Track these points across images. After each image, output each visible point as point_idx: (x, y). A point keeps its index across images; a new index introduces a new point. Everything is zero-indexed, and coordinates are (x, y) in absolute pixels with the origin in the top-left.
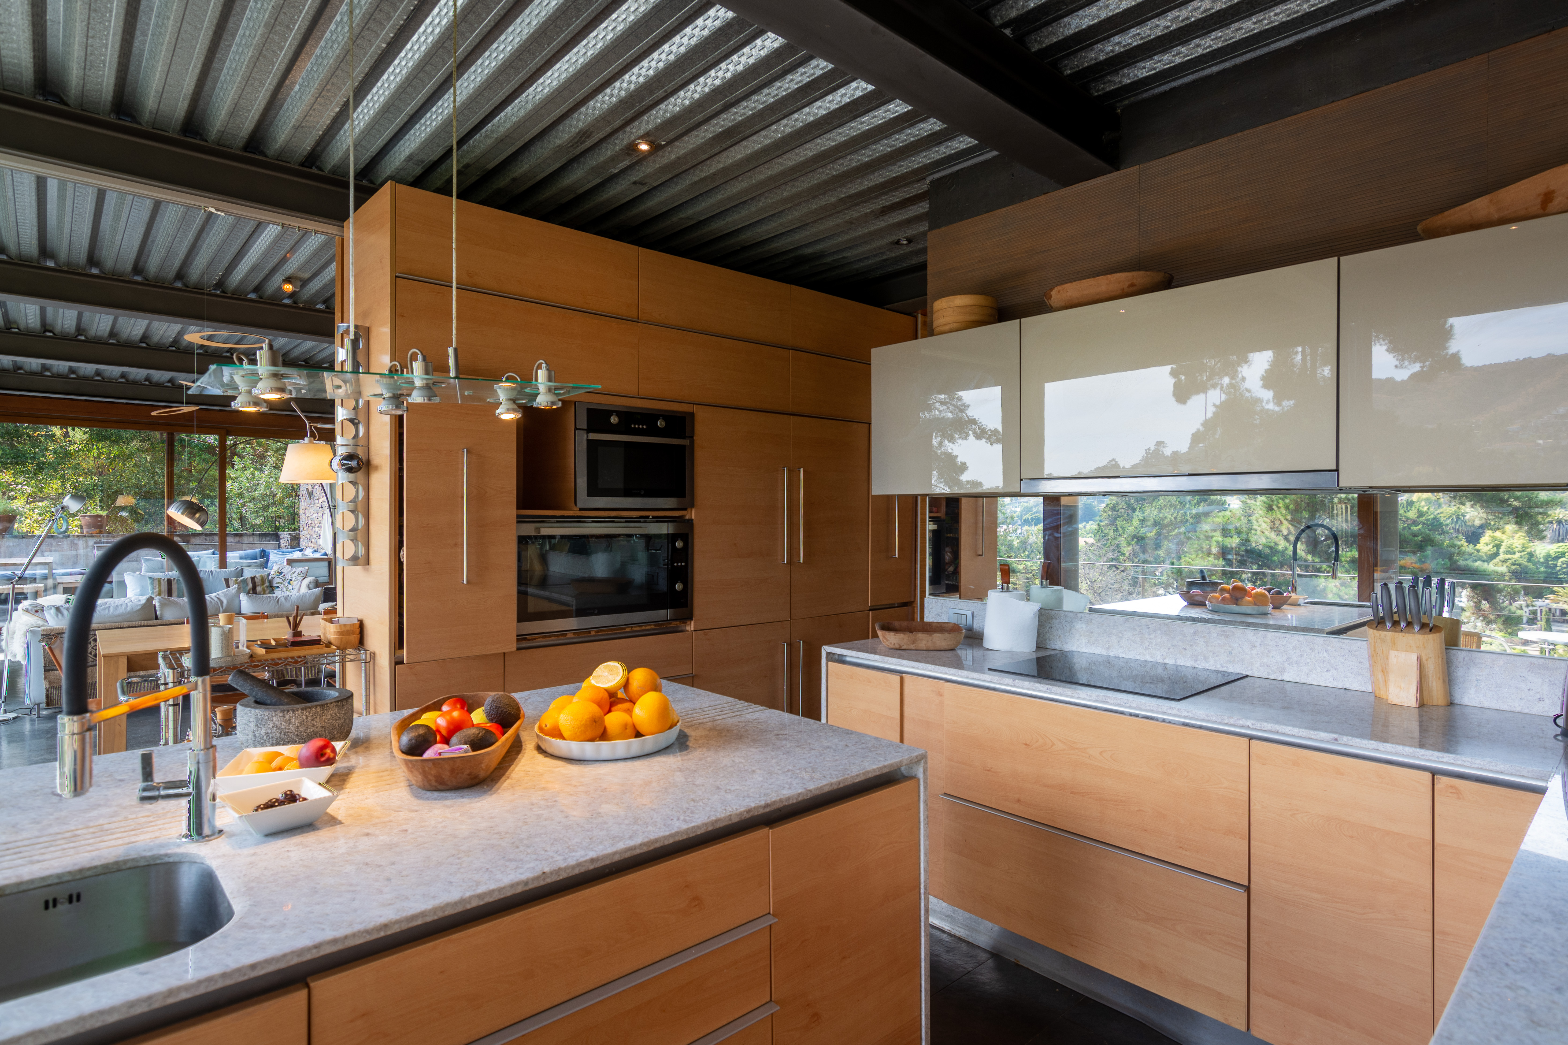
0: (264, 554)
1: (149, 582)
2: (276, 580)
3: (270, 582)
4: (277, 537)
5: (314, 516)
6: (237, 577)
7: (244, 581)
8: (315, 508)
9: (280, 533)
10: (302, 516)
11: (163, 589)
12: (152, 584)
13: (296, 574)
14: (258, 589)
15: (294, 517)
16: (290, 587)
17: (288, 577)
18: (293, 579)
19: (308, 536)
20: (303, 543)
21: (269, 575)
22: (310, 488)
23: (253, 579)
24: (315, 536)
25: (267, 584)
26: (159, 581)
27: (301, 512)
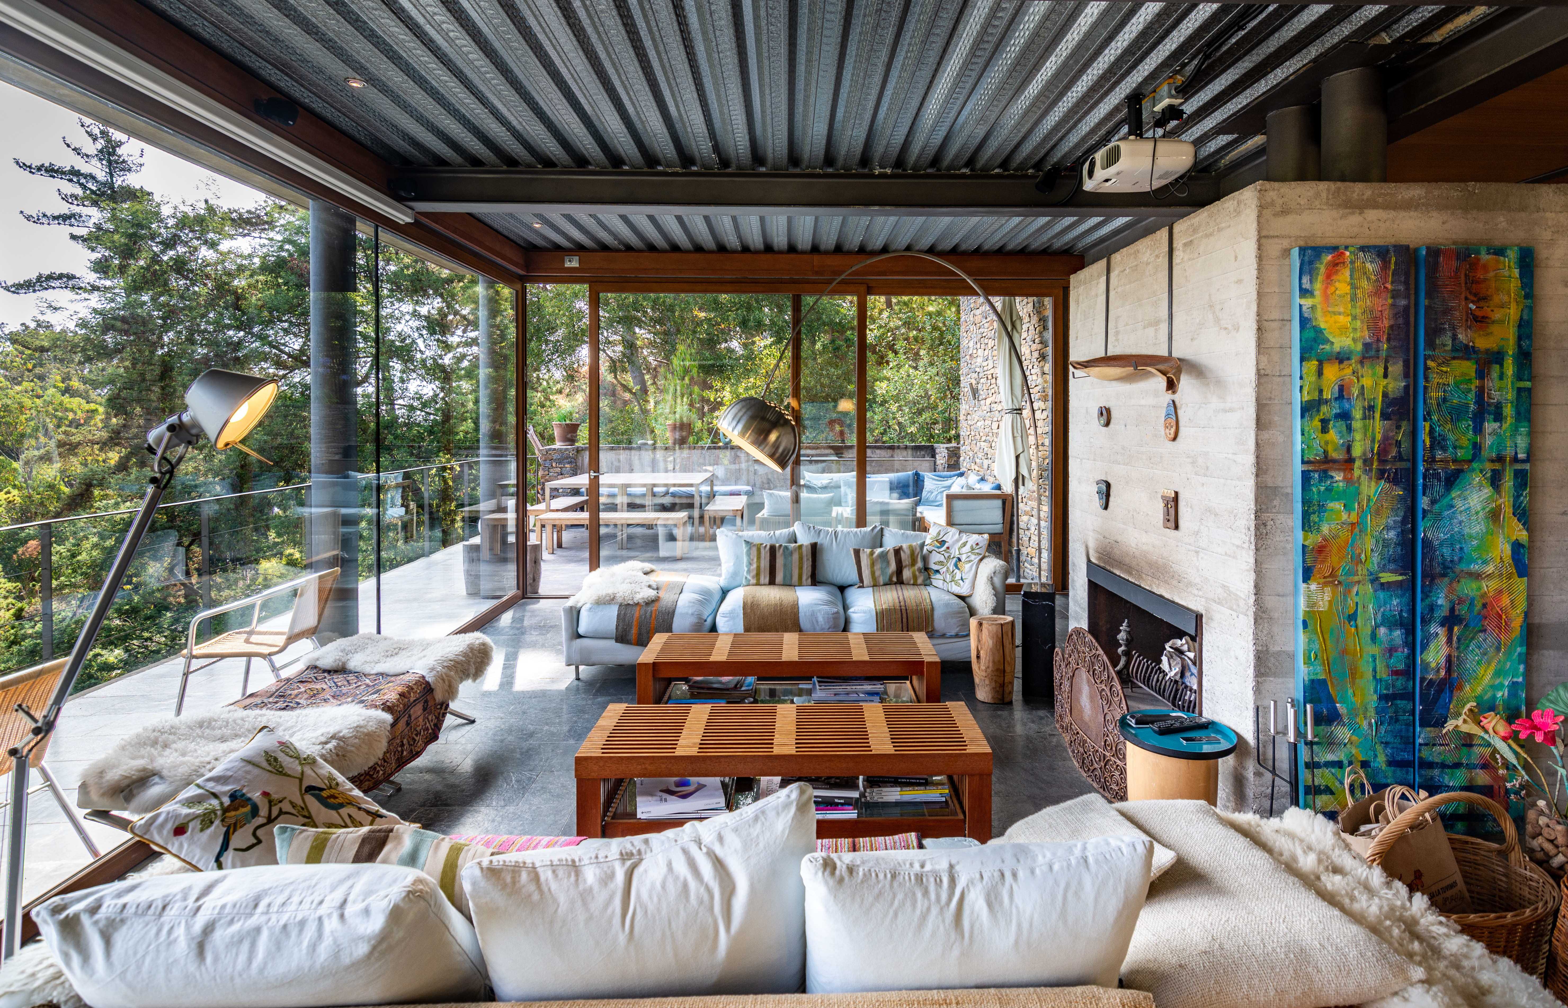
0: (918, 481)
1: (744, 548)
2: (935, 558)
3: (925, 559)
4: (932, 452)
5: (979, 424)
6: (873, 547)
7: (884, 556)
8: (979, 413)
9: (936, 445)
10: (963, 424)
11: (762, 565)
12: (749, 553)
13: (967, 548)
14: (907, 574)
15: (951, 422)
16: (958, 576)
17: (955, 552)
18: (963, 558)
19: (971, 454)
20: (964, 464)
21: (922, 545)
22: (974, 382)
23: (897, 552)
24: (980, 455)
25: (920, 564)
26: (759, 547)
27: (962, 418)
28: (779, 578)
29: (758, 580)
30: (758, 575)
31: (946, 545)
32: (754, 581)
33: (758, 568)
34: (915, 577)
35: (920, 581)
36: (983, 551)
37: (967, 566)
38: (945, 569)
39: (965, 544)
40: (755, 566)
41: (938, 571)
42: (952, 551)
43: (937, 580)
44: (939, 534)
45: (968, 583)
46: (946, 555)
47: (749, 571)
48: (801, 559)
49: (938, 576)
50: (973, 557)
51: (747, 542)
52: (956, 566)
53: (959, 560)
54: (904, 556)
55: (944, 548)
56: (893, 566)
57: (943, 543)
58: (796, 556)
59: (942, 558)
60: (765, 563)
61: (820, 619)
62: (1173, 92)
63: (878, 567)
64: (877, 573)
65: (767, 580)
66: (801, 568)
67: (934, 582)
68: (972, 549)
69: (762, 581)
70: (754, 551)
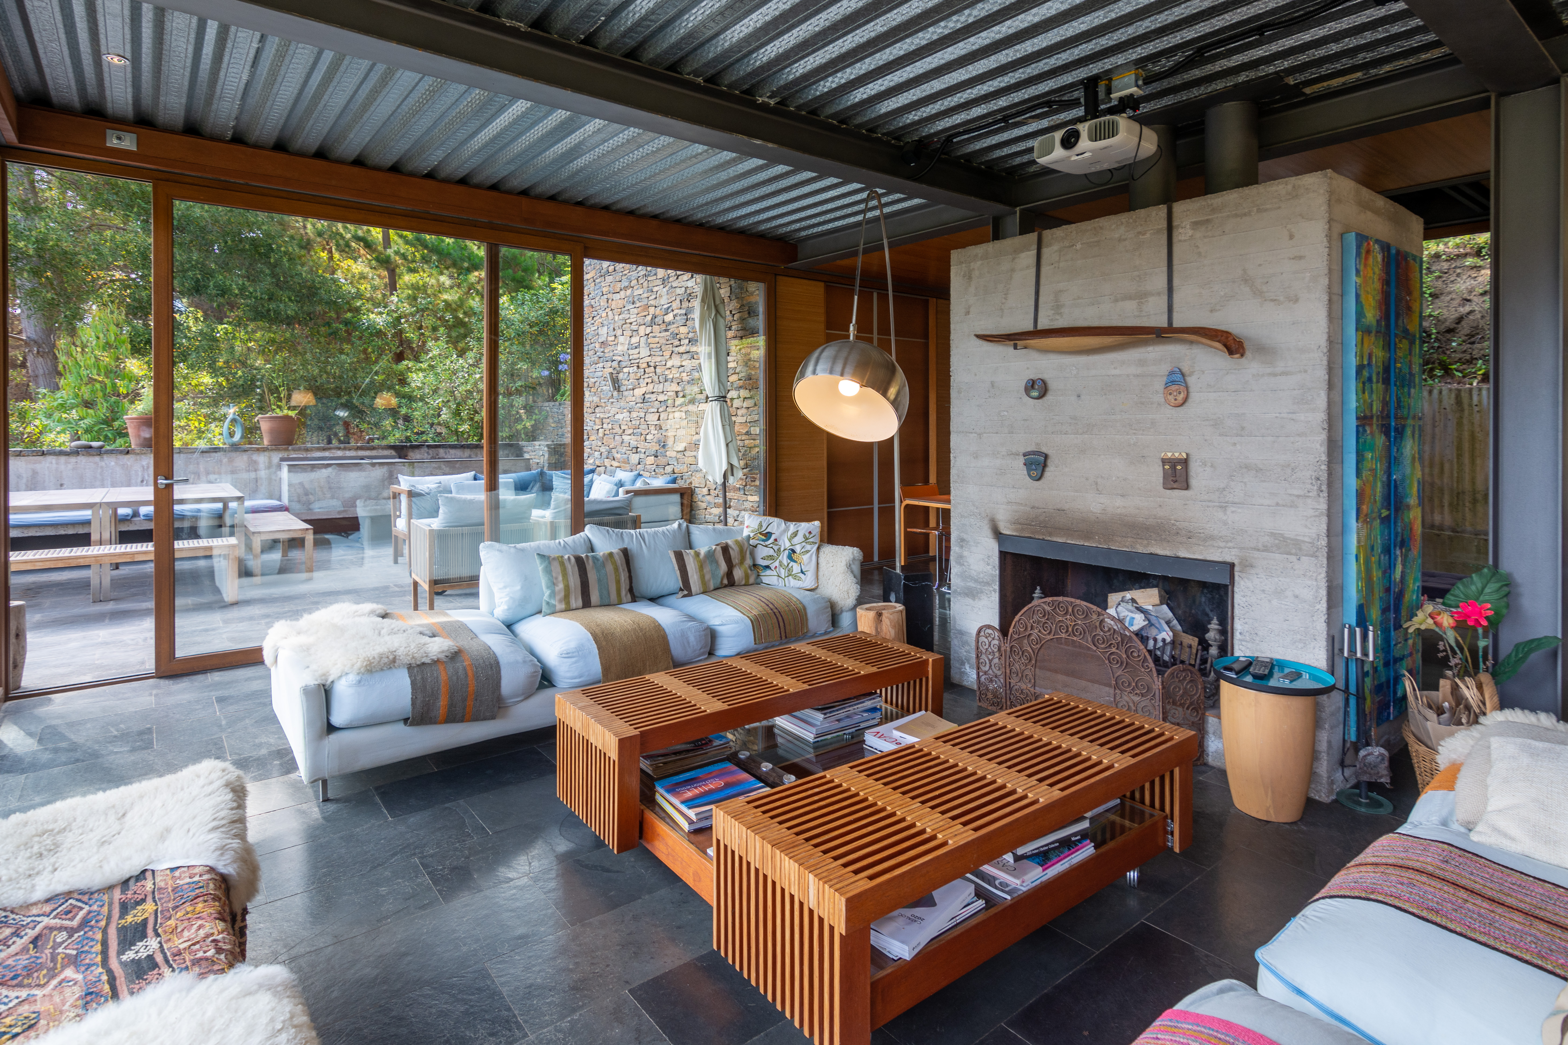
1: (539, 567)
2: (762, 552)
3: (753, 555)
7: (710, 557)
11: (570, 585)
12: (548, 571)
13: (799, 538)
14: (738, 573)
16: (796, 568)
17: (785, 543)
18: (798, 549)
21: (748, 539)
23: (725, 549)
25: (749, 562)
26: (561, 561)
28: (595, 598)
29: (568, 603)
30: (566, 598)
31: (773, 537)
32: (563, 606)
33: (567, 588)
34: (747, 577)
35: (752, 580)
36: (817, 539)
37: (806, 558)
38: (777, 563)
39: (795, 534)
40: (561, 586)
41: (768, 567)
42: (780, 542)
43: (769, 578)
44: (761, 525)
45: (810, 575)
46: (776, 548)
47: (553, 594)
48: (616, 569)
49: (768, 572)
50: (808, 547)
51: (542, 556)
52: (790, 558)
53: (794, 551)
54: (734, 554)
55: (771, 540)
56: (723, 567)
57: (768, 535)
58: (610, 568)
59: (771, 552)
60: (574, 580)
61: (692, 639)
62: (1140, 82)
63: (707, 569)
64: (707, 577)
65: (580, 603)
66: (618, 582)
67: (765, 580)
68: (806, 538)
69: (574, 604)
70: (556, 568)
